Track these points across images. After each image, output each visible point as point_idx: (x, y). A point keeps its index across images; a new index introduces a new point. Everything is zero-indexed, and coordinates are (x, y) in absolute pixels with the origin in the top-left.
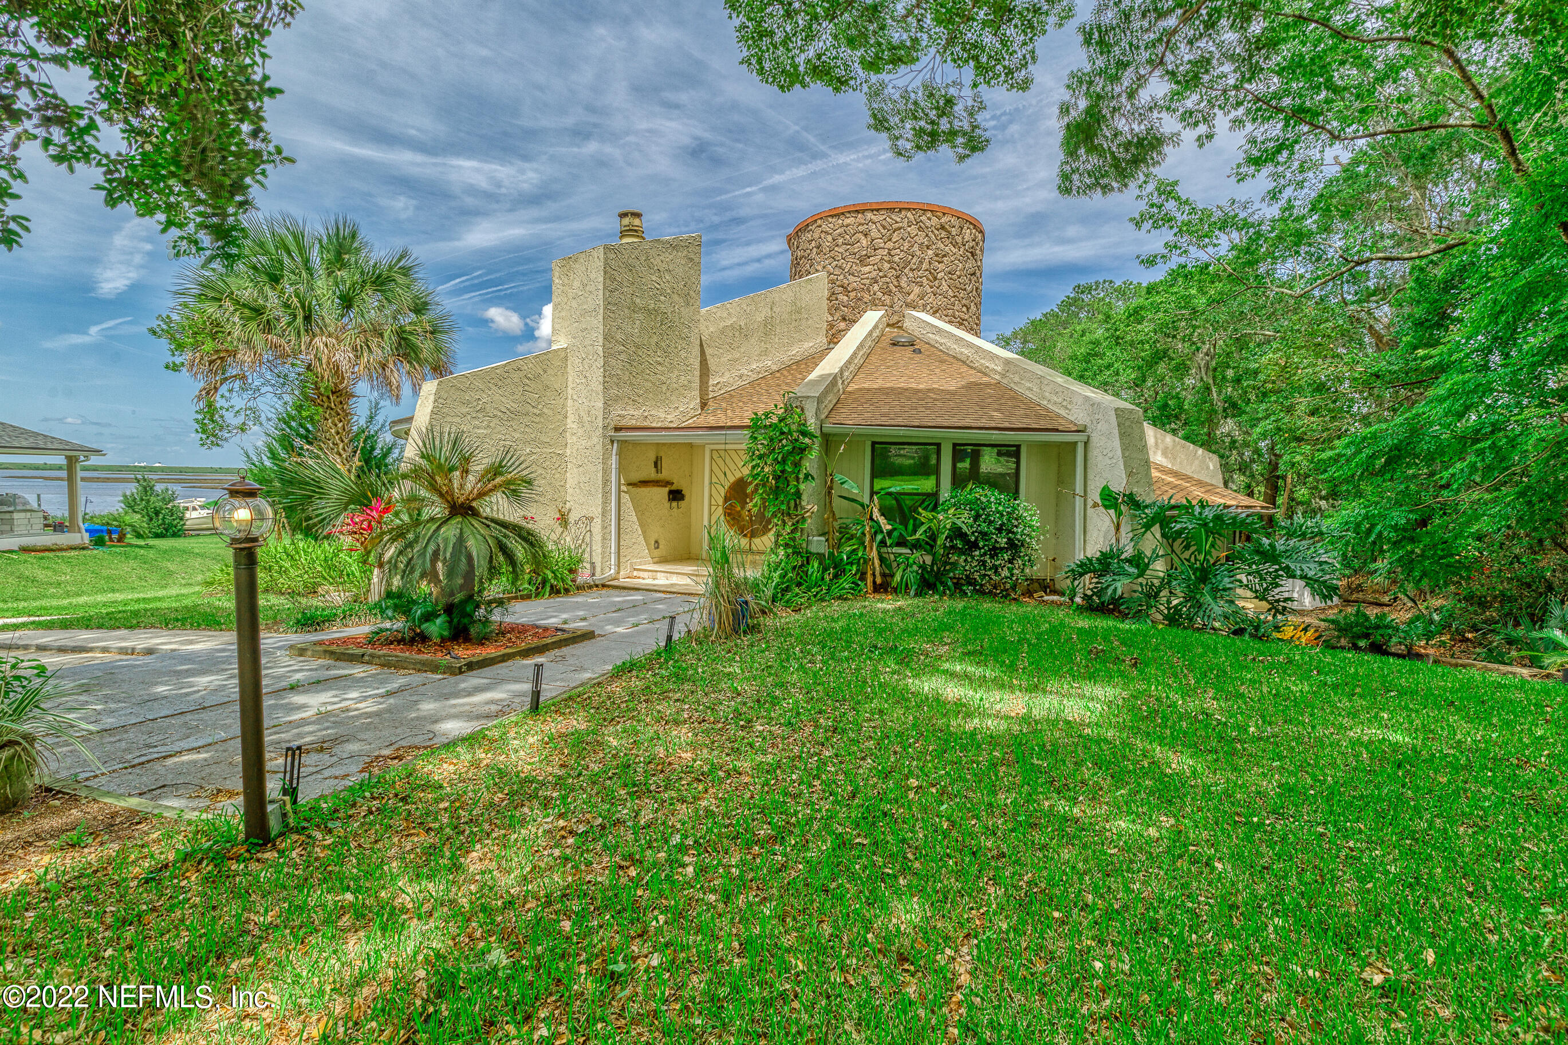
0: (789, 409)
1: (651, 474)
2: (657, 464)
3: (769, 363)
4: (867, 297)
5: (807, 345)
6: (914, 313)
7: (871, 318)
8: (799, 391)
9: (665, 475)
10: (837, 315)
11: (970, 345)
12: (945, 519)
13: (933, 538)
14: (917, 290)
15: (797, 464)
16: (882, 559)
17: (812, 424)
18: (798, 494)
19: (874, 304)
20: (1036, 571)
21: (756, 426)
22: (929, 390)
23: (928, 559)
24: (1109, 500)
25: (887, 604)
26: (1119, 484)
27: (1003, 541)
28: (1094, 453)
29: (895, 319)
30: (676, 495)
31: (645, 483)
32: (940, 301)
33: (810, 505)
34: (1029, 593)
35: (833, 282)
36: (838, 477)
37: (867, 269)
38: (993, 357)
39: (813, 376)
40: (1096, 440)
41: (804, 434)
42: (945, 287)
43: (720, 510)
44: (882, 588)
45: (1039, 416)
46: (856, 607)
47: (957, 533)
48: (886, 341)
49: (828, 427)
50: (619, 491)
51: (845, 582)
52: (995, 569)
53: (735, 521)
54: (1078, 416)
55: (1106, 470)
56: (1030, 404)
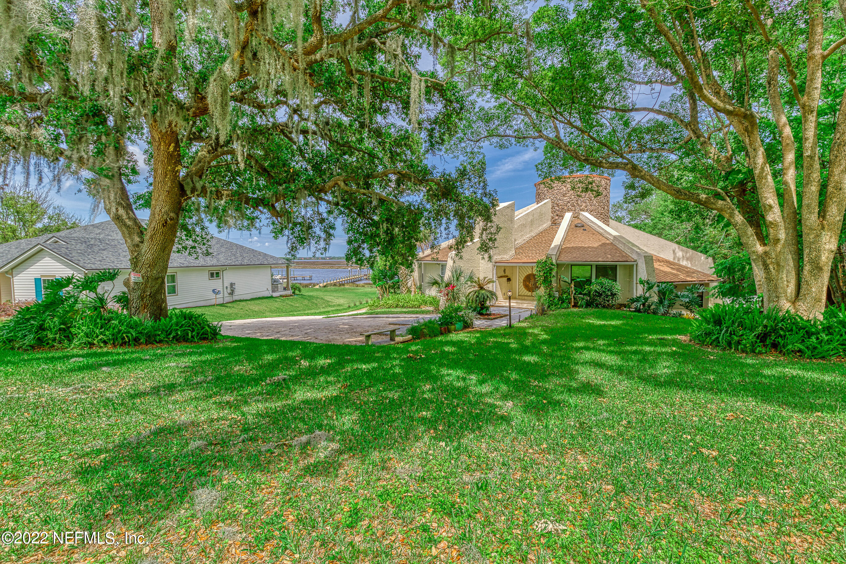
0: (547, 258)
1: (503, 274)
2: (504, 271)
3: (533, 234)
4: (566, 208)
5: (544, 226)
6: (583, 213)
7: (568, 216)
8: (550, 252)
9: (506, 274)
10: (555, 214)
11: (603, 229)
12: (594, 287)
13: (590, 292)
14: (584, 204)
15: (550, 273)
16: (574, 299)
17: (554, 262)
18: (551, 281)
19: (569, 210)
20: (620, 301)
21: (538, 263)
22: (588, 247)
23: (588, 298)
24: (642, 282)
25: (577, 310)
26: (645, 278)
27: (609, 293)
28: (639, 268)
29: (576, 215)
30: (509, 280)
31: (501, 277)
32: (593, 207)
33: (554, 284)
34: (620, 308)
35: (553, 203)
36: (562, 276)
37: (566, 198)
38: (610, 235)
39: (552, 246)
40: (639, 264)
41: (552, 265)
42: (595, 202)
43: (522, 284)
44: (575, 306)
45: (623, 256)
46: (569, 310)
47: (596, 291)
48: (573, 226)
49: (558, 262)
50: (496, 280)
51: (565, 305)
52: (608, 301)
53: (527, 287)
54: (635, 257)
55: (642, 273)
56: (621, 252)
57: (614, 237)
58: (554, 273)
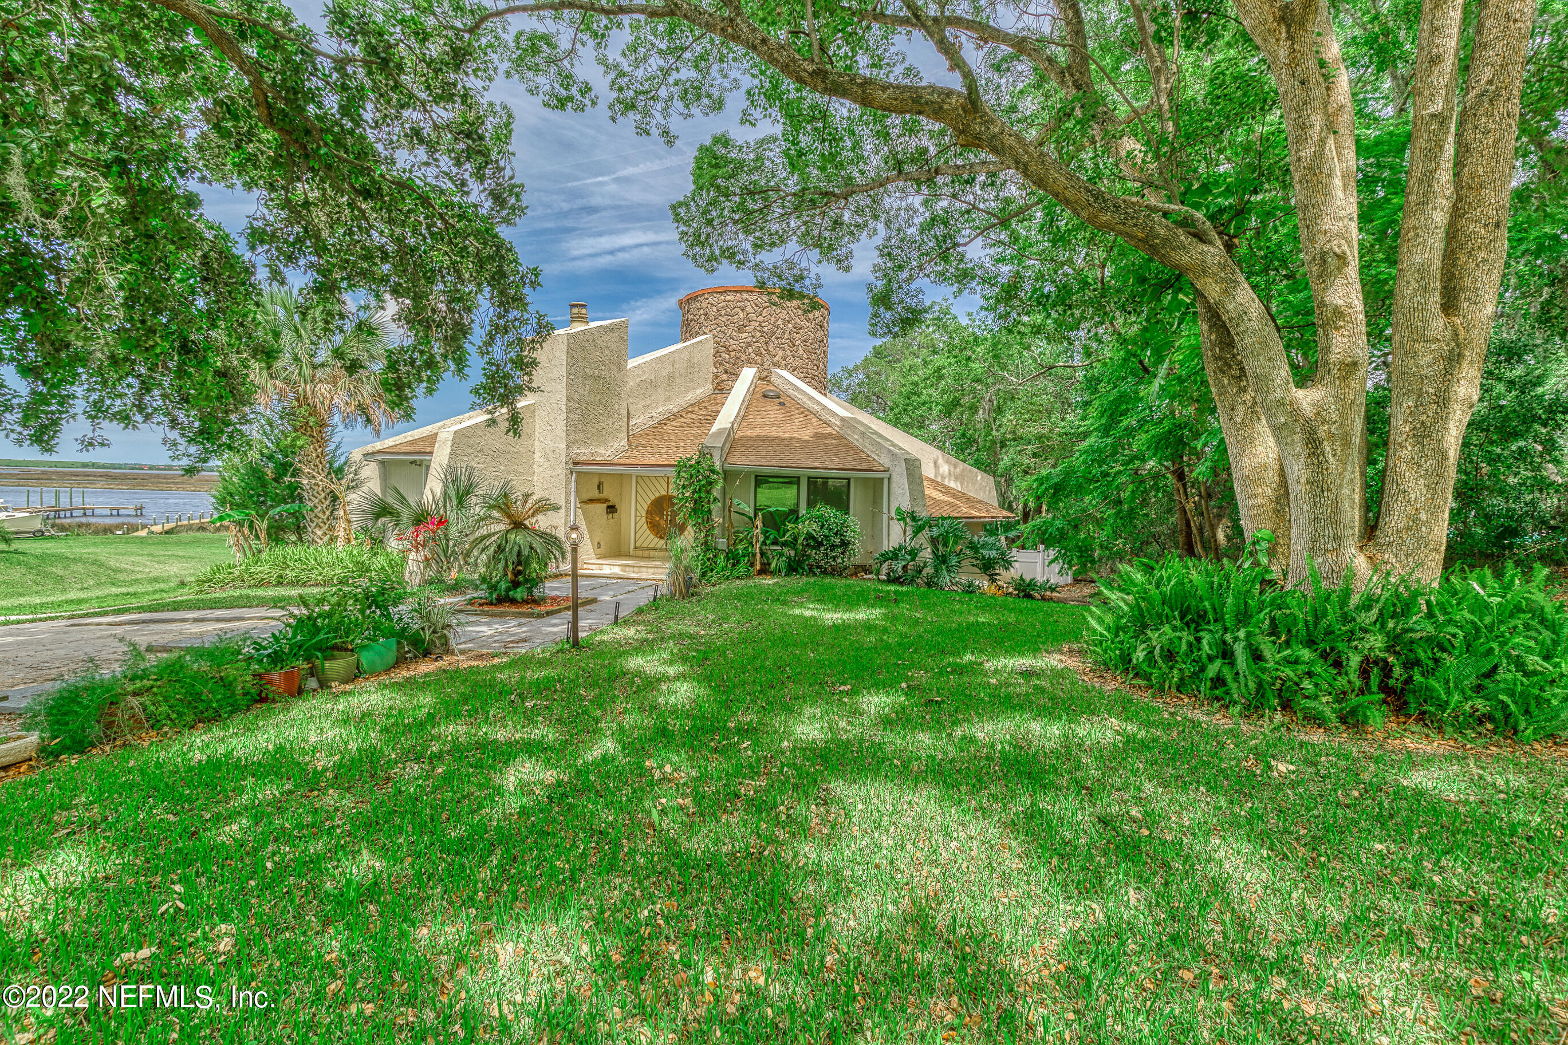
0: (702, 454)
1: (595, 494)
2: (599, 487)
3: (673, 407)
4: (744, 357)
5: (698, 392)
6: (779, 371)
7: (748, 374)
8: (708, 442)
9: (605, 495)
10: (721, 369)
11: (819, 403)
12: (805, 527)
13: (796, 539)
14: (781, 353)
15: (708, 492)
16: (762, 554)
17: (718, 465)
18: (710, 511)
19: (749, 362)
20: (858, 560)
21: (680, 466)
22: (791, 439)
23: (793, 553)
24: (902, 516)
25: (768, 581)
26: (906, 506)
27: (838, 541)
28: (893, 485)
29: (765, 374)
30: (612, 509)
31: (592, 501)
32: (797, 362)
33: (717, 519)
34: (856, 574)
35: (717, 343)
36: (735, 501)
37: (744, 335)
38: (835, 415)
39: (714, 429)
40: (895, 478)
41: (713, 472)
42: (801, 352)
43: (644, 519)
44: (764, 571)
45: (861, 460)
46: (751, 582)
47: (810, 536)
48: (758, 396)
49: (727, 466)
50: (576, 507)
51: (741, 568)
52: (834, 558)
53: (654, 527)
54: (885, 461)
55: (900, 497)
56: (857, 451)
57: (843, 419)
58: (716, 492)
